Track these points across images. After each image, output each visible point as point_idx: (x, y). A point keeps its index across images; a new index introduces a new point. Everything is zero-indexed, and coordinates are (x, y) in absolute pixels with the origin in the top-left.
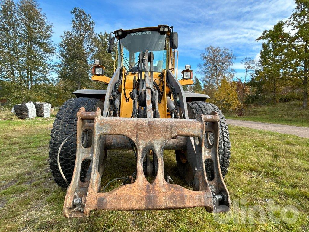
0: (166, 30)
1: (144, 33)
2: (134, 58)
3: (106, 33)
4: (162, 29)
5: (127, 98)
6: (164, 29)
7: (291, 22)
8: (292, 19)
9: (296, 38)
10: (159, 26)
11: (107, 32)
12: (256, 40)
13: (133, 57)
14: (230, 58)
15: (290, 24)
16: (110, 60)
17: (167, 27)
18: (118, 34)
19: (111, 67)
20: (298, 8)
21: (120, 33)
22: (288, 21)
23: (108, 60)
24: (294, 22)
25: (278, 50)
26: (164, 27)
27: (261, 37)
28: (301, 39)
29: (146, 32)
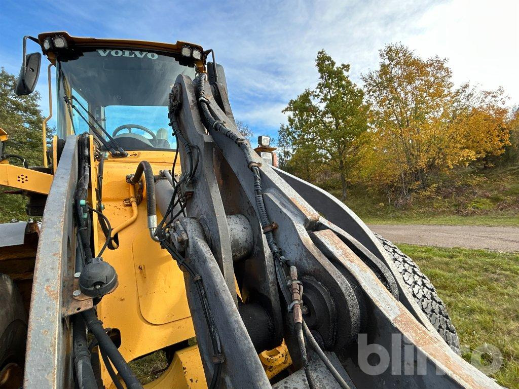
0: (197, 55)
1: (138, 53)
2: (102, 117)
3: (3, 72)
4: (186, 52)
5: (112, 235)
6: (192, 53)
7: (316, 94)
8: (318, 90)
9: (325, 113)
10: (178, 42)
11: (5, 70)
12: (282, 112)
13: (100, 116)
14: (246, 134)
15: (316, 96)
16: (18, 127)
17: (200, 49)
18: (52, 43)
19: (21, 142)
20: (322, 77)
21: (60, 43)
22: (314, 91)
23: (12, 128)
24: (320, 94)
25: (304, 126)
26: (193, 47)
27: (288, 108)
28: (330, 115)
29: (144, 53)
